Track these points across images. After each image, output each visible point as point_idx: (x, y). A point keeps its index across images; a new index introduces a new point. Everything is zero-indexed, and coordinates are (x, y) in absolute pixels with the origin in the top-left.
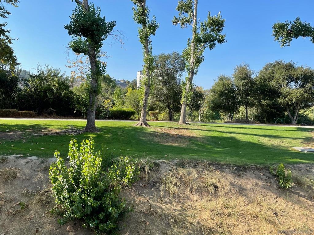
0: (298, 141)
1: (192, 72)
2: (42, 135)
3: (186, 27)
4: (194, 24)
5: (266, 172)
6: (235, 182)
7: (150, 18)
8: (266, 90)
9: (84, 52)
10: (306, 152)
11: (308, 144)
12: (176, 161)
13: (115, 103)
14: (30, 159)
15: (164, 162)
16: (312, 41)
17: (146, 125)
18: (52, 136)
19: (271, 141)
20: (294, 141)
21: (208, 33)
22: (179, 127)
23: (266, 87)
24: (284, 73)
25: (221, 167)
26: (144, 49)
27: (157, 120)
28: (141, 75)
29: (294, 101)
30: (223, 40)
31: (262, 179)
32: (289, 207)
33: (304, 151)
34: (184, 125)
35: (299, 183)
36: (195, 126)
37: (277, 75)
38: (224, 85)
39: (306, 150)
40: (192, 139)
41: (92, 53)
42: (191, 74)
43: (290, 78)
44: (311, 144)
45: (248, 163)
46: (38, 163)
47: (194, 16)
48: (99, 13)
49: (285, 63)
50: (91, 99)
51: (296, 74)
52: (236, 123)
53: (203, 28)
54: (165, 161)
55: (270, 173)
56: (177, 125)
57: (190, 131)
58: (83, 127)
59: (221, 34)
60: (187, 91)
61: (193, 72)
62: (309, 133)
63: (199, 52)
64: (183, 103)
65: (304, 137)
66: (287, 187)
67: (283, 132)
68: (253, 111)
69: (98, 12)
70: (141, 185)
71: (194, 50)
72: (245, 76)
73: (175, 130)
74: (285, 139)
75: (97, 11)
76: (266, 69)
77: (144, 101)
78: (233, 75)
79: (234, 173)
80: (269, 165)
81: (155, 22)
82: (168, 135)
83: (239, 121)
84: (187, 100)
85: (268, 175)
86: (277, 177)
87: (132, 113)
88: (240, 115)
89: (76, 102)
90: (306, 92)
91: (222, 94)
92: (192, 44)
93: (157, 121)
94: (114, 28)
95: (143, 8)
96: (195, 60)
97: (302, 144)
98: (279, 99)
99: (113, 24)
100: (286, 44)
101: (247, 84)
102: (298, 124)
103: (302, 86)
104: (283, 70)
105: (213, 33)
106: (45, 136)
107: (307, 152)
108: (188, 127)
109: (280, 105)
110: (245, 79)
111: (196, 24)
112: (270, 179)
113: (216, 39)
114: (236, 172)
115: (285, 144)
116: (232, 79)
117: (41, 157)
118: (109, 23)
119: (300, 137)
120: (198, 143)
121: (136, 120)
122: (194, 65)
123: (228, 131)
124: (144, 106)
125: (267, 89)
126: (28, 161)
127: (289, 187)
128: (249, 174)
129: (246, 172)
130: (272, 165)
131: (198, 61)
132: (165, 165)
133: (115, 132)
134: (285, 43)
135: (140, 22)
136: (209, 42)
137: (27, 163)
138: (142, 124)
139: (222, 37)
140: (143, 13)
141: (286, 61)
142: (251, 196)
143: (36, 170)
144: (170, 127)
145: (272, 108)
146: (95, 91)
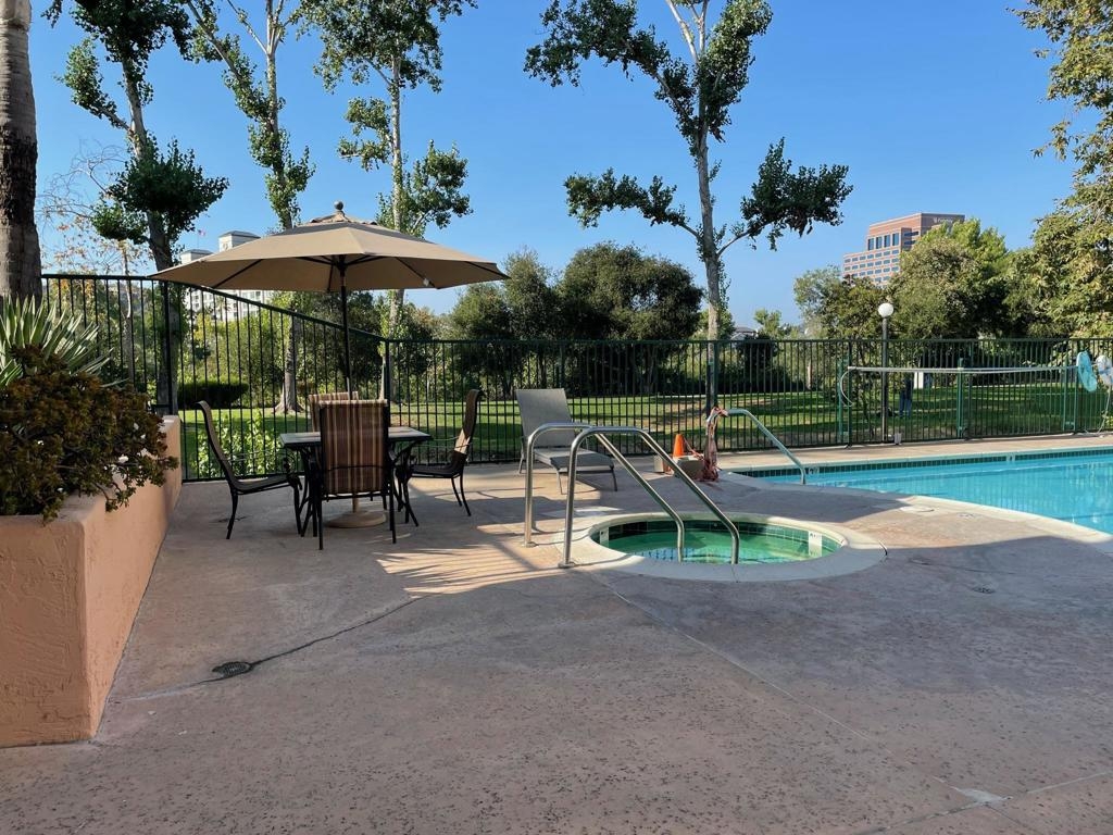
3: (375, 167)
4: (395, 162)
7: (293, 155)
8: (581, 314)
9: (138, 237)
16: (641, 214)
17: (299, 411)
21: (432, 188)
23: (581, 308)
24: (615, 273)
29: (639, 338)
30: (465, 207)
37: (601, 279)
38: (482, 305)
47: (393, 144)
48: (192, 161)
59: (462, 192)
60: (393, 323)
71: (402, 225)
72: (529, 283)
76: (579, 264)
90: (662, 318)
91: (480, 329)
94: (224, 191)
95: (273, 131)
98: (609, 336)
99: (222, 184)
101: (535, 301)
104: (612, 267)
105: (442, 190)
109: (612, 349)
110: (529, 289)
111: (401, 165)
113: (448, 204)
125: (583, 312)
134: (588, 221)
135: (268, 164)
136: (435, 211)
139: (464, 201)
140: (275, 145)
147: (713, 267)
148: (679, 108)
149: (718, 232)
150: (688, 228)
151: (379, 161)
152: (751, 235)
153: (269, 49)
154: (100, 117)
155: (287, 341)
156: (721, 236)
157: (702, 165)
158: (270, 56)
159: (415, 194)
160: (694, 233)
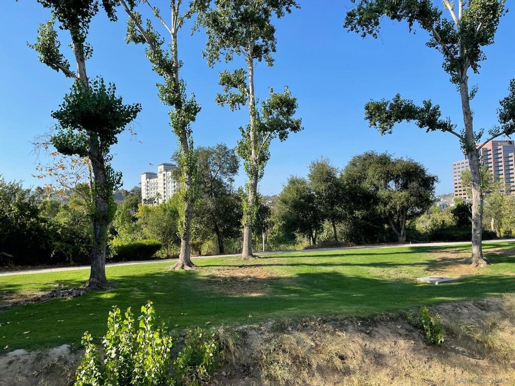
0: (421, 268)
1: (255, 175)
2: (10, 305)
3: (238, 109)
4: (251, 104)
5: (404, 323)
6: (366, 345)
7: (188, 97)
8: (358, 195)
9: (82, 152)
10: (437, 284)
11: (435, 272)
12: (271, 323)
13: (118, 231)
14: (14, 355)
15: (252, 329)
16: (418, 125)
17: (191, 267)
18: (29, 307)
19: (385, 272)
20: (415, 269)
21: (275, 117)
22: (245, 263)
23: (358, 191)
24: (379, 169)
25: (340, 325)
26: (180, 144)
27: (200, 254)
28: (148, 180)
29: (398, 208)
30: (298, 127)
31: (400, 335)
32: (449, 372)
33: (435, 282)
34: (251, 259)
35: (450, 333)
36: (269, 259)
37: (370, 172)
38: (297, 190)
39: (437, 281)
40: (274, 282)
41: (96, 154)
42: (253, 177)
43: (388, 176)
44: (438, 271)
45: (375, 312)
46: (30, 362)
47: (249, 93)
48: (114, 92)
49: (379, 155)
50: (98, 231)
51: (395, 170)
52: (321, 248)
53: (267, 111)
54: (251, 325)
55: (409, 323)
56: (239, 260)
57: (265, 268)
58: (84, 283)
59: (294, 117)
60: (250, 204)
61: (257, 176)
62: (431, 254)
63: (263, 145)
64: (246, 224)
65: (427, 261)
66: (439, 342)
67: (395, 257)
68: (341, 227)
69: (112, 90)
70: (224, 373)
71: (256, 142)
72: (327, 177)
73: (241, 269)
74: (403, 266)
75: (109, 89)
76: (354, 165)
77: (184, 226)
78: (309, 176)
79: (360, 330)
80: (404, 311)
81: (195, 102)
82: (234, 279)
83: (327, 244)
84: (251, 218)
85: (408, 326)
86: (420, 328)
87: (157, 247)
88: (324, 236)
89: (52, 237)
90: (412, 195)
91: (296, 206)
92: (251, 133)
93: (200, 257)
94: (138, 113)
95: (175, 81)
96: (258, 158)
97: (426, 272)
98: (377, 207)
99: (137, 108)
100: (387, 132)
101: (330, 188)
102: (407, 242)
103: (405, 187)
104: (377, 165)
105: (281, 118)
106: (15, 308)
107: (439, 283)
108: (258, 261)
109: (379, 216)
110: (326, 181)
111: (254, 105)
112: (411, 332)
113: (288, 126)
114: (362, 328)
115: (405, 273)
116: (308, 180)
117: (34, 350)
118: (129, 107)
119: (421, 262)
120: (285, 287)
121: (163, 259)
122: (257, 165)
123: (320, 263)
124: (184, 235)
125: (360, 193)
126: (10, 359)
127: (441, 341)
128: (381, 330)
129: (376, 326)
130: (407, 310)
131: (263, 159)
132: (254, 332)
133: (143, 284)
134: (385, 130)
135: (172, 104)
136: (279, 131)
137: (10, 363)
138: (183, 266)
139: (297, 123)
140: (176, 89)
141: (379, 152)
142: (393, 365)
143: (30, 374)
144: (230, 266)
145: (368, 220)
146: (104, 217)
147: (475, 158)
148: (446, 52)
149: (477, 134)
150: (454, 133)
151: (241, 104)
152: (507, 134)
153: (173, 30)
154: (58, 71)
155: (183, 219)
156: (480, 136)
157: (464, 90)
158: (173, 34)
159: (264, 121)
160: (458, 136)
